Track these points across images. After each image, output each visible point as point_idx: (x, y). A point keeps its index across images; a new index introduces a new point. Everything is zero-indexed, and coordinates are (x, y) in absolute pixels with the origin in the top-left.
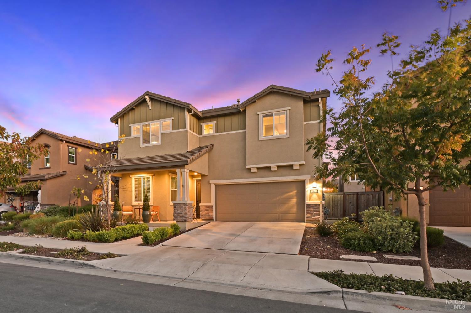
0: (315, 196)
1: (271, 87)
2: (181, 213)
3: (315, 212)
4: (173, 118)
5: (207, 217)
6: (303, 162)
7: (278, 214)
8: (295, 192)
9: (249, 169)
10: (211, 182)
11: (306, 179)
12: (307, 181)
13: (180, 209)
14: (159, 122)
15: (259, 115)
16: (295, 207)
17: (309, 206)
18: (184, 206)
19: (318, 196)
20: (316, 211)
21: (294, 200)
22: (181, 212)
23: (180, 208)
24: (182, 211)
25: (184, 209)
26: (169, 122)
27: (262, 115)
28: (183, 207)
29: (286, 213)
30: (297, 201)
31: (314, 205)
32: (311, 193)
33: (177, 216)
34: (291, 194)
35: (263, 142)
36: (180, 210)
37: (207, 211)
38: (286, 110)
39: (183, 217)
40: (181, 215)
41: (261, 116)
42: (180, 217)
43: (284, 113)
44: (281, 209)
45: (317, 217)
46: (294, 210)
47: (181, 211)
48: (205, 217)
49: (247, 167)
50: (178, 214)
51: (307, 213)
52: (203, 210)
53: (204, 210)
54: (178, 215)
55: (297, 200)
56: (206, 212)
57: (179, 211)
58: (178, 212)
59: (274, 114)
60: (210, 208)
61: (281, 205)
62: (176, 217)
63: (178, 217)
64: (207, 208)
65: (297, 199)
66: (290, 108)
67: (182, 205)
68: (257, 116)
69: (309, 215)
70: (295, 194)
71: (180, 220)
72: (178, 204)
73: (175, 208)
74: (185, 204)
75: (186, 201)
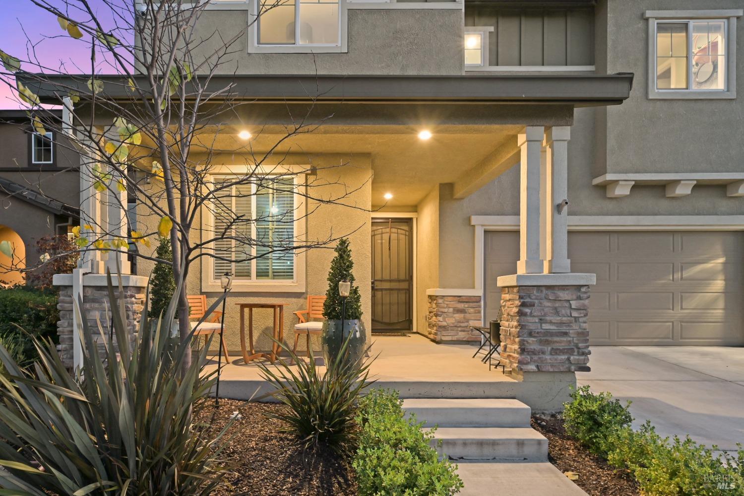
2: (565, 334)
5: (460, 333)
7: (673, 322)
8: (722, 260)
10: (475, 220)
13: (557, 313)
15: (647, 19)
16: (721, 304)
18: (579, 298)
21: (719, 284)
22: (564, 329)
23: (556, 308)
24: (568, 324)
25: (575, 314)
27: (656, 21)
28: (574, 304)
29: (694, 320)
30: (726, 286)
33: (536, 347)
34: (708, 265)
35: (657, 104)
36: (556, 319)
37: (462, 315)
38: (728, 18)
39: (570, 351)
40: (562, 342)
41: (653, 24)
42: (555, 352)
43: (716, 29)
44: (682, 308)
46: (718, 313)
47: (561, 323)
48: (452, 333)
49: (610, 177)
50: (546, 338)
52: (446, 310)
53: (451, 310)
54: (547, 342)
56: (458, 316)
57: (551, 323)
58: (546, 326)
59: (692, 23)
60: (471, 304)
61: (682, 296)
62: (534, 352)
63: (543, 353)
64: (461, 306)
65: (725, 280)
66: (740, 13)
67: (564, 295)
68: (641, 25)
70: (720, 267)
71: (552, 366)
72: (544, 291)
73: (527, 310)
74: (583, 290)
75: (591, 279)
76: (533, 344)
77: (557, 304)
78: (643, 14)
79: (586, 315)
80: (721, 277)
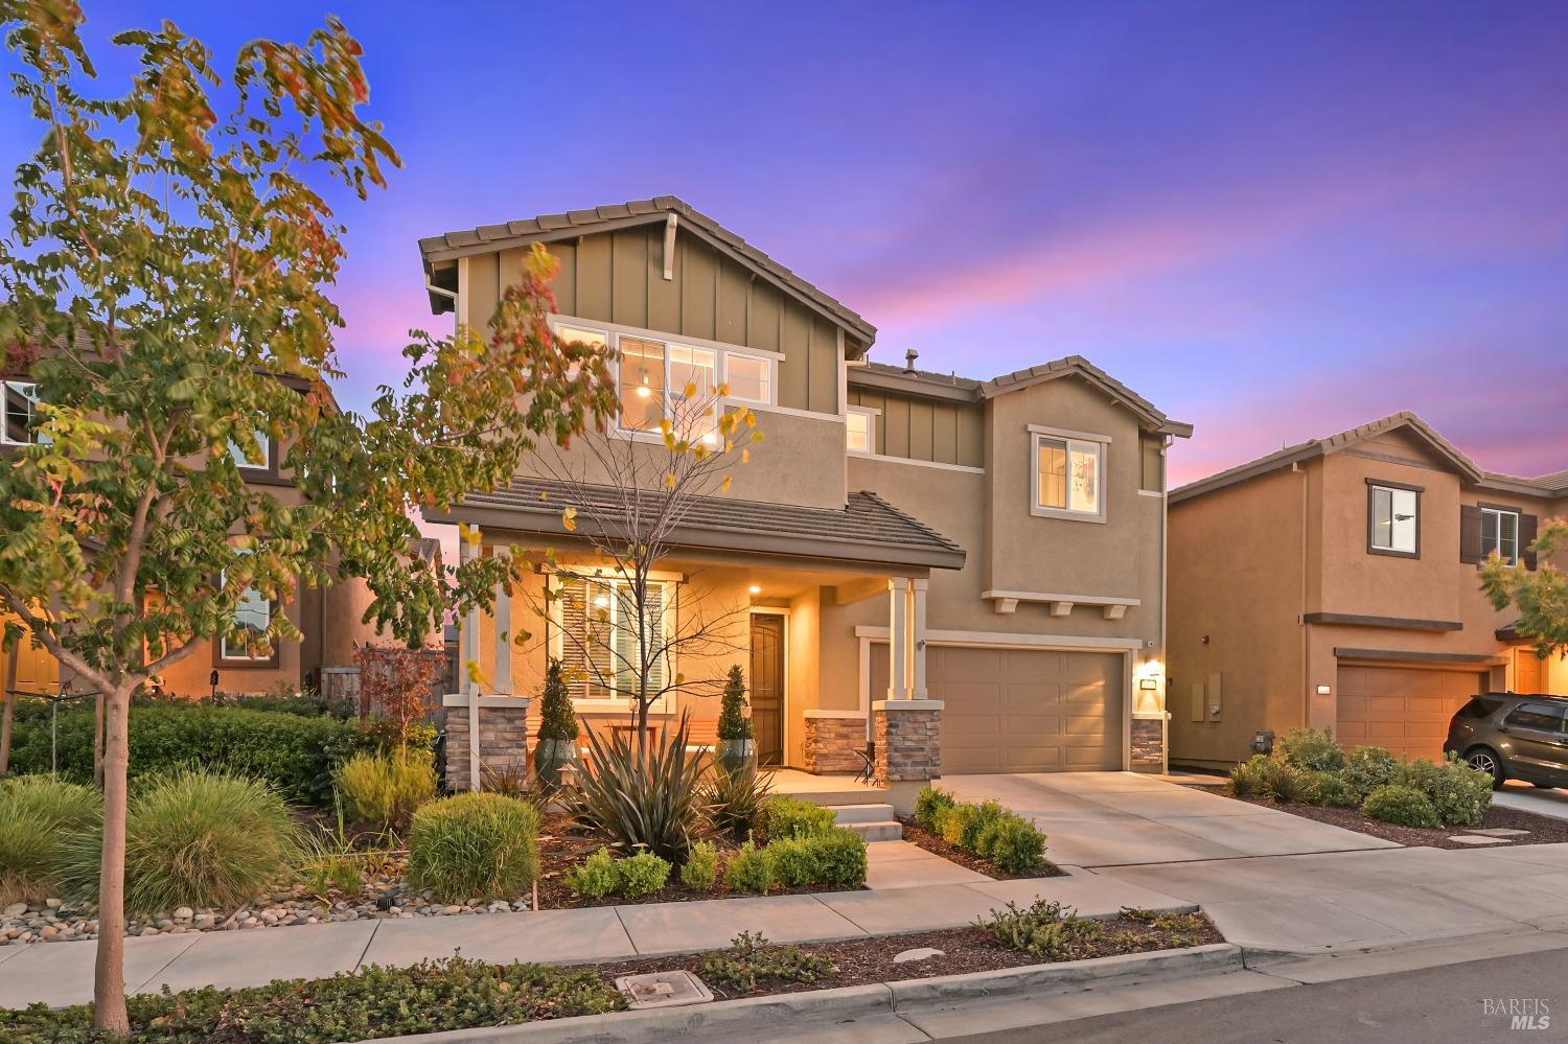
0: (1149, 697)
1: (1075, 363)
2: (922, 749)
3: (1151, 743)
4: (782, 357)
5: (843, 762)
6: (1137, 602)
7: (1058, 747)
8: (1101, 683)
9: (993, 603)
10: (860, 631)
11: (1131, 650)
12: (1135, 653)
13: (916, 732)
14: (712, 353)
15: (1030, 432)
16: (1101, 728)
17: (1137, 724)
18: (932, 720)
19: (1157, 698)
20: (1153, 739)
21: (1099, 708)
22: (921, 745)
23: (914, 728)
24: (924, 742)
25: (929, 733)
26: (765, 365)
27: (1038, 436)
28: (929, 725)
29: (1078, 744)
30: (1105, 710)
31: (1148, 723)
32: (1141, 689)
33: (900, 760)
34: (1091, 688)
35: (1040, 521)
36: (915, 737)
37: (845, 742)
38: (1100, 443)
39: (925, 763)
40: (919, 756)
41: (1036, 439)
42: (915, 764)
43: (1091, 451)
44: (1066, 733)
45: (1154, 756)
46: (1098, 737)
47: (919, 741)
48: (836, 762)
49: (995, 593)
50: (907, 753)
51: (1134, 745)
52: (827, 735)
53: (833, 735)
54: (909, 757)
55: (1106, 707)
56: (841, 742)
57: (911, 740)
58: (908, 744)
59: (1069, 443)
60: (855, 728)
61: (1067, 720)
62: (897, 765)
63: (906, 765)
64: (844, 730)
65: (1105, 703)
66: (1110, 440)
67: (921, 718)
68: (1024, 437)
69: (1138, 750)
70: (1100, 690)
71: (913, 775)
72: (907, 715)
73: (893, 730)
74: (935, 713)
75: (940, 705)
76: (898, 757)
77: (916, 725)
78: (1026, 427)
79: (937, 734)
80: (1101, 700)
